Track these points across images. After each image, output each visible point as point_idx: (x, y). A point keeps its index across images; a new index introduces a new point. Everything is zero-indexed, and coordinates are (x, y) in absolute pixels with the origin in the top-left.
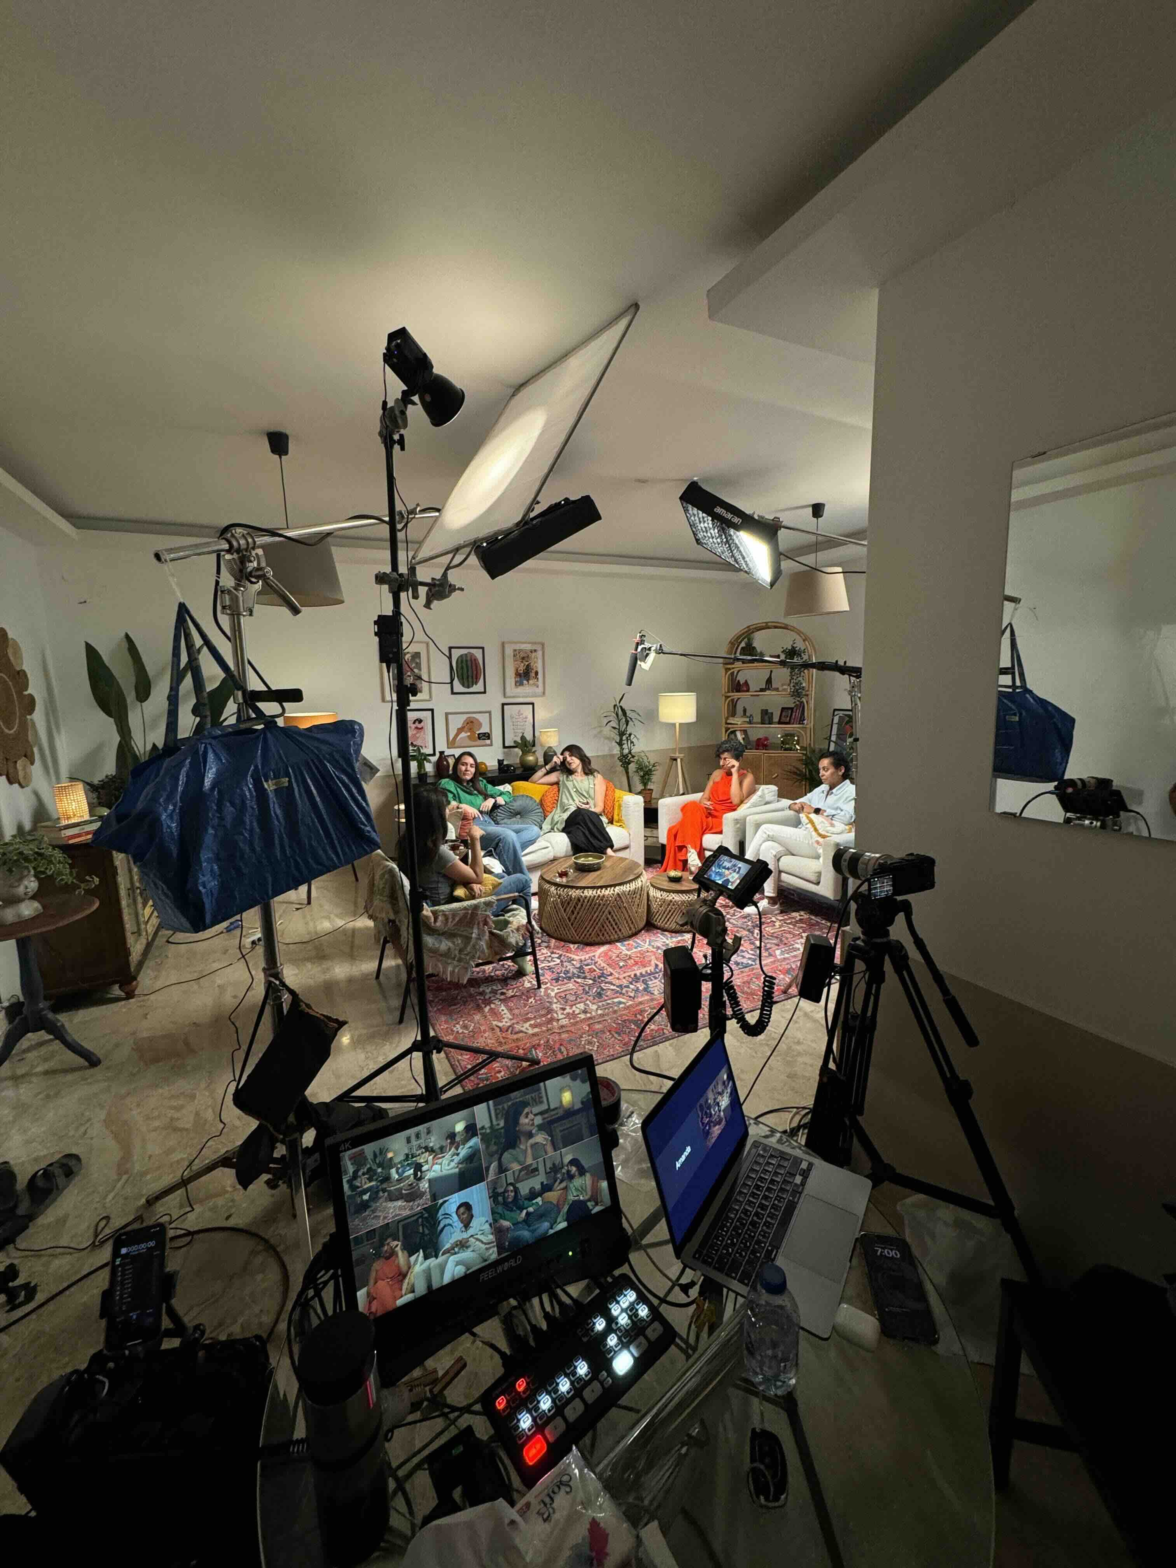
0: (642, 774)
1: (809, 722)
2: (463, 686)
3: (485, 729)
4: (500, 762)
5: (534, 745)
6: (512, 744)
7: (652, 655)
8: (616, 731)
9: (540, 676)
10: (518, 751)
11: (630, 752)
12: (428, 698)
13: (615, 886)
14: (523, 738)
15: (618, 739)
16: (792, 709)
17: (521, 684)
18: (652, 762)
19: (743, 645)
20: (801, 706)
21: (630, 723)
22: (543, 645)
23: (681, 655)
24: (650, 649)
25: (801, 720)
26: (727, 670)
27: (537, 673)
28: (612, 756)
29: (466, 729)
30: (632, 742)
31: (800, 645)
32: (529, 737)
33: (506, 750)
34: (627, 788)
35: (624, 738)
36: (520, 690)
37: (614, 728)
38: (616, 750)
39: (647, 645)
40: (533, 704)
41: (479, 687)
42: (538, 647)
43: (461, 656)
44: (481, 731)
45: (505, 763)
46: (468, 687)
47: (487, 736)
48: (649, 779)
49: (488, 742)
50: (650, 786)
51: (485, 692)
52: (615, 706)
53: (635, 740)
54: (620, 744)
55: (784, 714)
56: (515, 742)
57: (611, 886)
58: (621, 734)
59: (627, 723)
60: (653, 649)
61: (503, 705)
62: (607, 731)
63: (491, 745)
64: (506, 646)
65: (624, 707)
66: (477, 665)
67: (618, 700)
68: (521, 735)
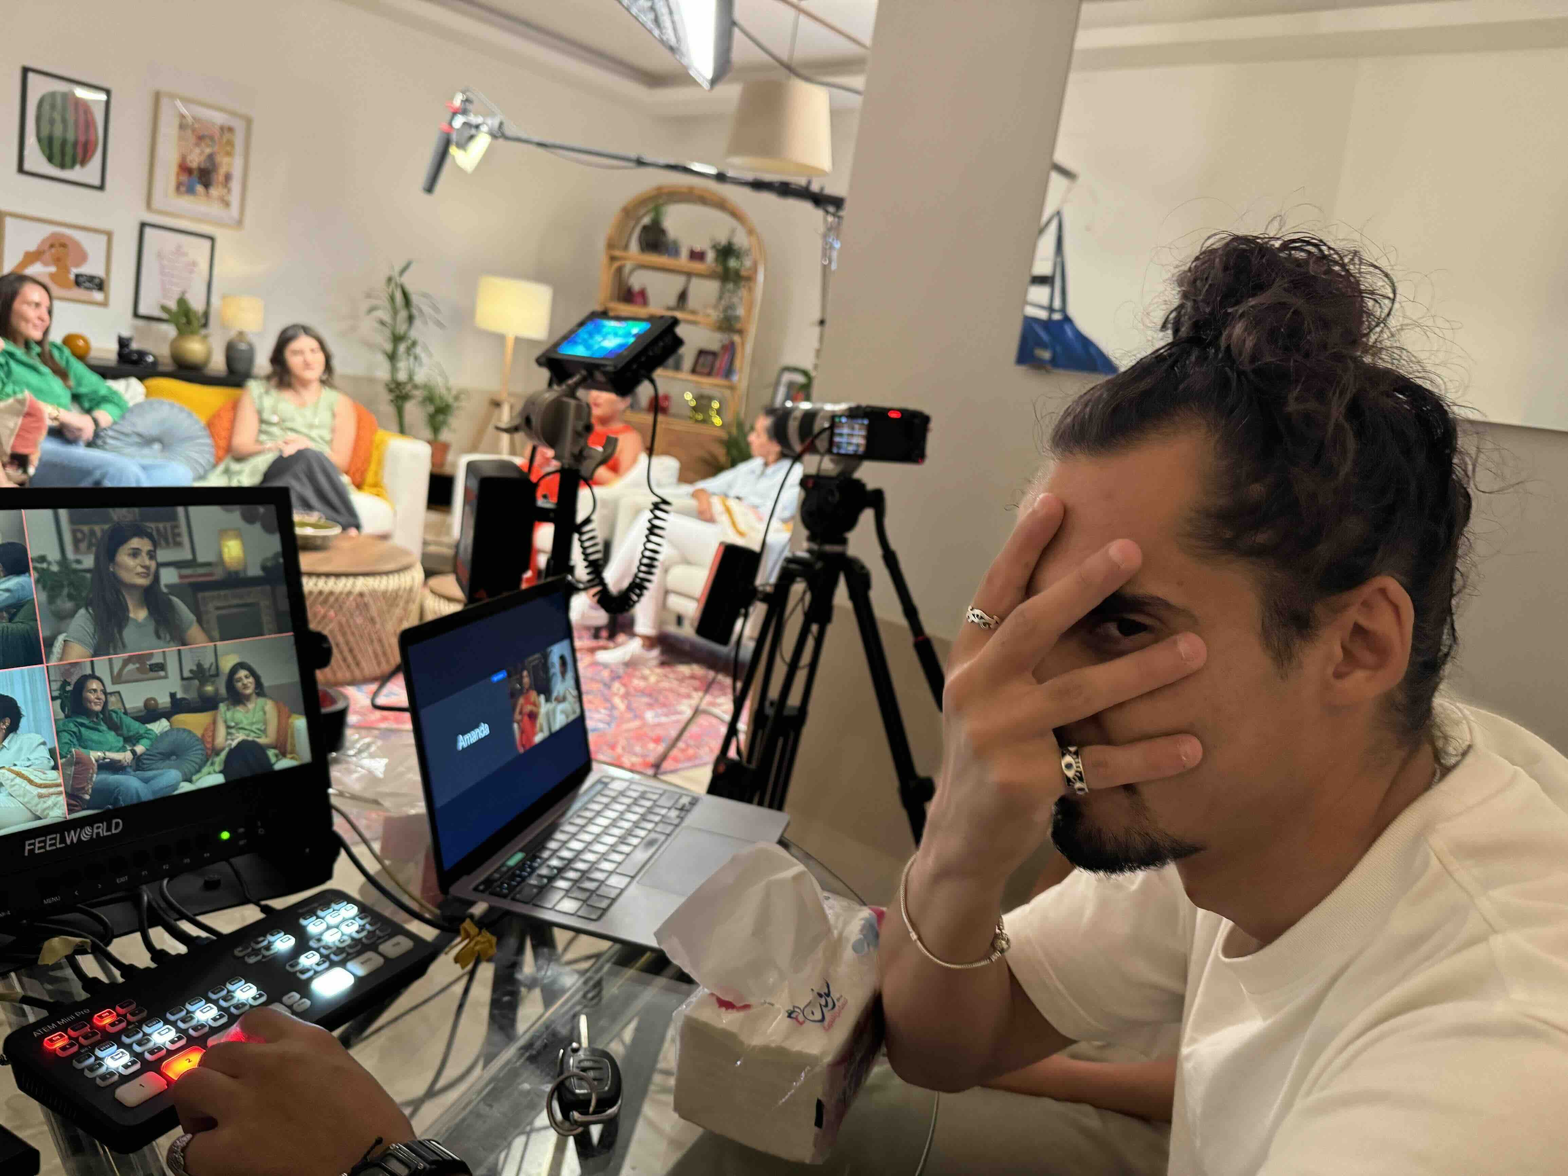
0: (431, 409)
1: (741, 378)
2: (50, 159)
3: (93, 267)
4: (123, 343)
5: (205, 325)
6: (157, 313)
7: (482, 142)
8: (387, 333)
9: (235, 185)
10: (170, 331)
11: (411, 378)
13: (355, 575)
14: (182, 302)
15: (389, 347)
16: (714, 354)
17: (191, 191)
18: (454, 392)
19: (646, 220)
20: (730, 349)
21: (417, 323)
22: (249, 122)
23: (541, 145)
24: (477, 127)
25: (729, 372)
26: (613, 259)
27: (228, 177)
28: (371, 380)
29: (47, 256)
30: (416, 358)
32: (197, 304)
33: (140, 323)
35: (402, 348)
36: (186, 203)
37: (382, 323)
38: (383, 372)
39: (474, 119)
40: (212, 239)
41: (89, 172)
42: (239, 126)
43: (53, 95)
44: (85, 270)
45: (134, 346)
46: (62, 166)
47: (97, 284)
48: (444, 423)
49: (98, 296)
50: (445, 436)
51: (101, 187)
52: (390, 280)
53: (423, 355)
54: (392, 357)
55: (702, 360)
56: (164, 308)
57: (347, 575)
58: (397, 339)
59: (411, 319)
60: (484, 128)
61: (143, 225)
62: (368, 326)
63: (104, 304)
64: (165, 102)
65: (410, 288)
66: (89, 124)
67: (397, 269)
68: (176, 297)
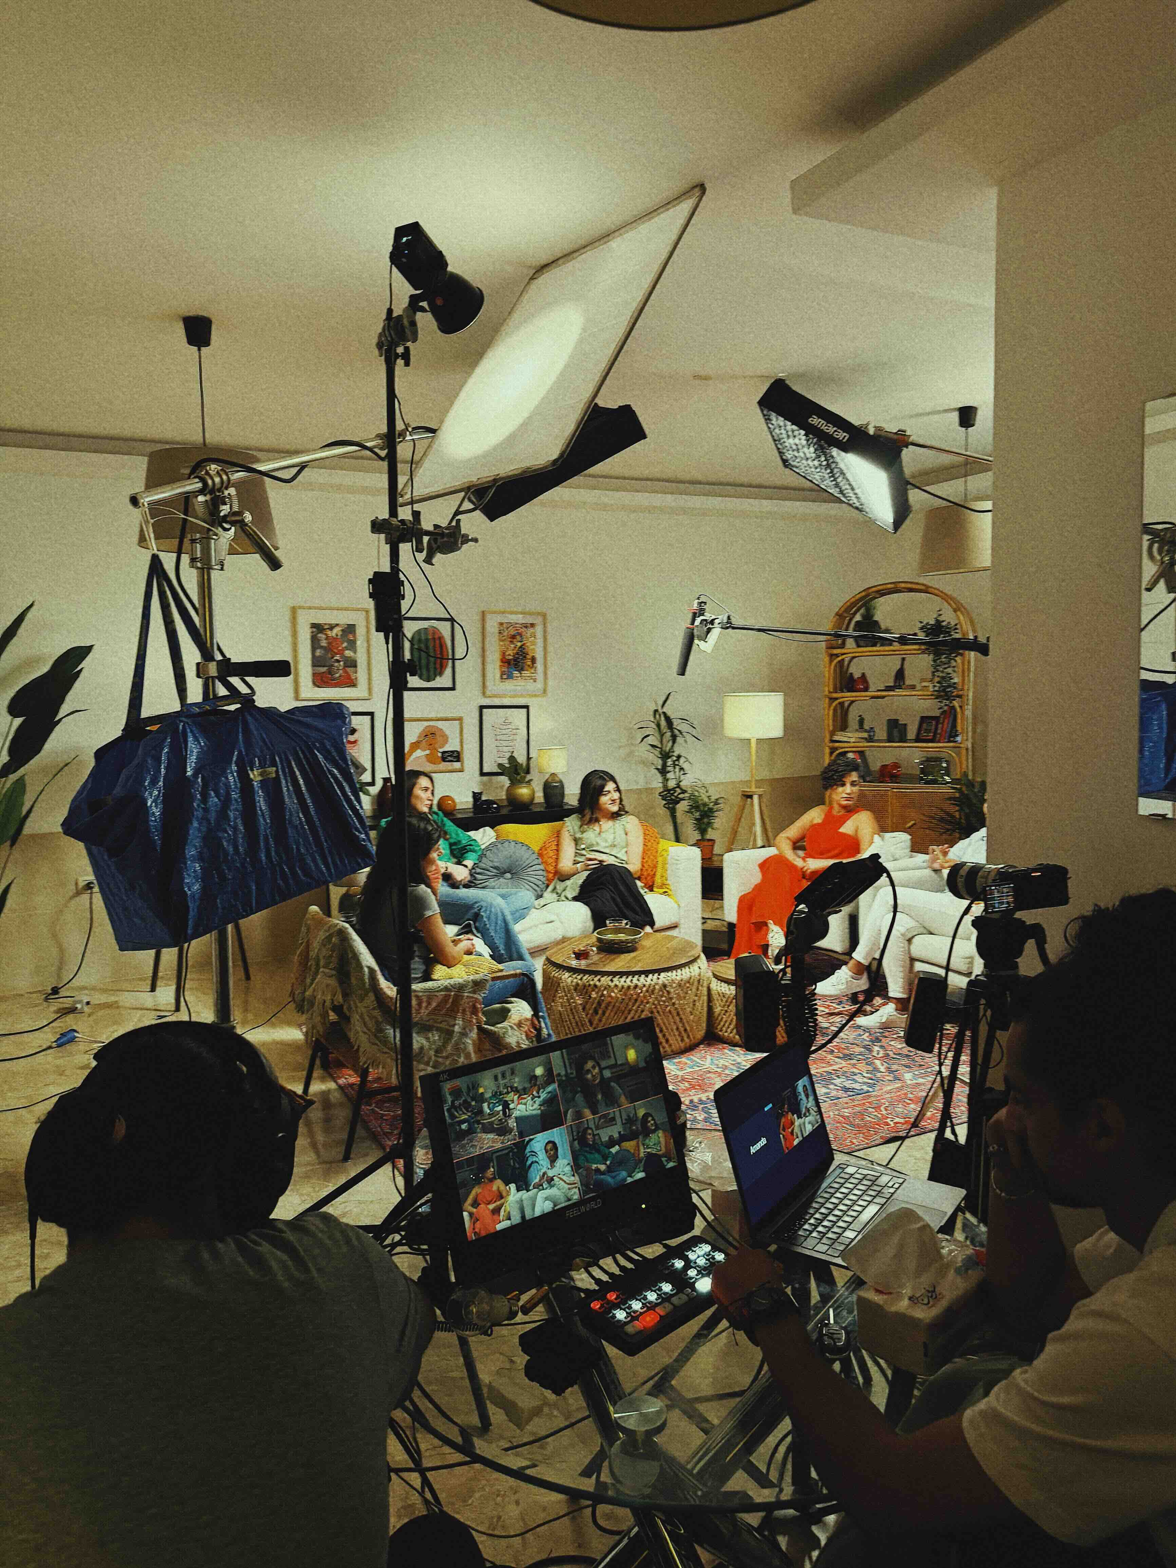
0: (697, 815)
1: (965, 739)
2: (422, 677)
3: (452, 745)
4: (476, 796)
5: (528, 771)
6: (496, 769)
7: (716, 632)
8: (657, 752)
9: (539, 665)
10: (505, 781)
11: (678, 786)
12: (365, 694)
13: (659, 971)
14: (512, 759)
15: (659, 763)
16: (936, 718)
17: (510, 677)
18: (713, 798)
19: (858, 617)
20: (951, 714)
21: (680, 740)
22: (544, 616)
23: (759, 630)
24: (712, 622)
25: (952, 735)
26: (832, 656)
27: (533, 660)
28: (649, 791)
29: (424, 744)
30: (682, 769)
31: (949, 617)
32: (521, 759)
33: (485, 778)
34: (672, 836)
35: (669, 762)
36: (509, 685)
37: (653, 746)
38: (657, 783)
39: (708, 616)
40: (527, 707)
41: (444, 680)
42: (538, 621)
43: (419, 632)
44: (447, 748)
45: (484, 798)
46: (427, 679)
47: (455, 756)
48: (709, 824)
49: (457, 765)
50: (711, 834)
51: (453, 689)
52: (656, 711)
53: (686, 766)
54: (663, 771)
55: (925, 726)
56: (500, 765)
57: (653, 972)
58: (665, 756)
59: (674, 738)
60: (717, 621)
61: (482, 708)
62: (644, 751)
63: (461, 771)
64: (488, 617)
65: (669, 713)
66: (442, 645)
67: (660, 703)
68: (508, 755)
